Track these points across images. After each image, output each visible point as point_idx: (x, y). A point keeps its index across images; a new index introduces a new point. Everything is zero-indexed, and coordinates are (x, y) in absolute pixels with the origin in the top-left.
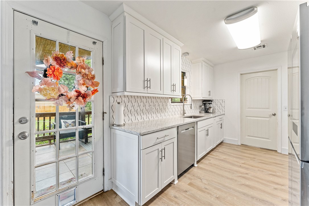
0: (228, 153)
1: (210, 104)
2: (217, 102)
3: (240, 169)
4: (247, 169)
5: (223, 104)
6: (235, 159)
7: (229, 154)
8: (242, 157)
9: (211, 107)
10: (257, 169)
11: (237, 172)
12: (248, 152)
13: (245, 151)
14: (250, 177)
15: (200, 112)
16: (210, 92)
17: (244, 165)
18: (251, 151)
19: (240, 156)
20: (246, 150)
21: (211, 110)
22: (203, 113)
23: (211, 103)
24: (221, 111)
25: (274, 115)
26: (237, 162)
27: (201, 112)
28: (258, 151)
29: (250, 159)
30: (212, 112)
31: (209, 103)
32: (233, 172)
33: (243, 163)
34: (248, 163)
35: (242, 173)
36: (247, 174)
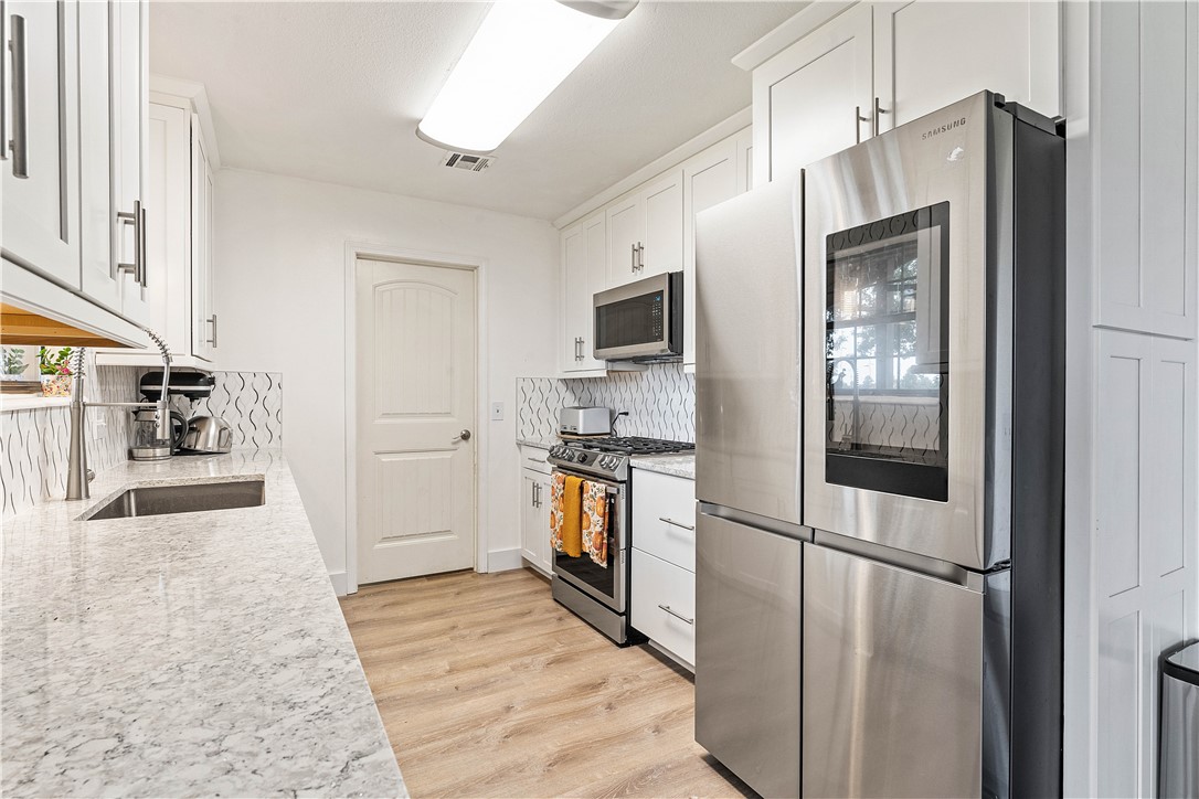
1: (193, 396)
2: (234, 384)
3: (469, 703)
4: (483, 686)
5: (272, 395)
6: (404, 667)
8: (416, 645)
9: (202, 419)
10: (505, 668)
11: (476, 723)
12: (409, 610)
13: (400, 612)
14: (528, 713)
15: (131, 456)
16: (213, 321)
17: (463, 678)
18: (413, 600)
19: (407, 640)
20: (393, 604)
21: (209, 437)
22: (155, 458)
23: (206, 394)
24: (262, 436)
25: (466, 437)
26: (428, 677)
27: (139, 453)
28: (432, 593)
29: (445, 639)
30: (212, 445)
31: (187, 394)
32: (468, 735)
33: (450, 672)
34: (460, 657)
35: (496, 717)
36: (509, 709)
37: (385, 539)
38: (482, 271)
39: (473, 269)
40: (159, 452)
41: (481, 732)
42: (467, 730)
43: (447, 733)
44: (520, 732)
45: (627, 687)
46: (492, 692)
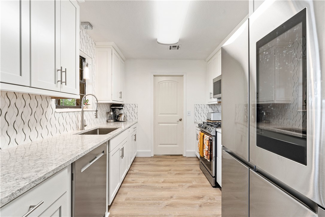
0: (144, 172)
1: (120, 109)
2: (128, 106)
3: (163, 192)
4: (169, 189)
5: (136, 109)
6: (153, 178)
7: (146, 172)
8: (159, 173)
9: (121, 114)
10: (177, 185)
11: (161, 199)
12: (162, 163)
13: (160, 163)
14: (176, 200)
15: (107, 122)
16: (121, 93)
17: (165, 185)
18: (164, 161)
19: (158, 171)
20: (160, 161)
21: (122, 118)
22: (111, 122)
23: (122, 109)
24: (133, 118)
25: (181, 120)
26: (157, 182)
27: (109, 121)
28: (170, 160)
29: (167, 173)
30: (123, 120)
31: (119, 109)
32: (158, 202)
33: (163, 182)
34: (167, 179)
35: (167, 199)
36: (172, 197)
37: (161, 144)
38: (185, 76)
39: (182, 76)
40: (112, 121)
41: (161, 202)
42: (158, 200)
43: (153, 199)
44: (170, 205)
45: (209, 201)
46: (170, 191)
